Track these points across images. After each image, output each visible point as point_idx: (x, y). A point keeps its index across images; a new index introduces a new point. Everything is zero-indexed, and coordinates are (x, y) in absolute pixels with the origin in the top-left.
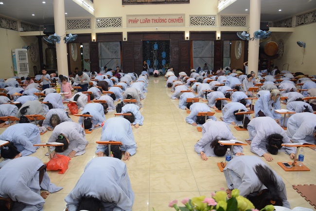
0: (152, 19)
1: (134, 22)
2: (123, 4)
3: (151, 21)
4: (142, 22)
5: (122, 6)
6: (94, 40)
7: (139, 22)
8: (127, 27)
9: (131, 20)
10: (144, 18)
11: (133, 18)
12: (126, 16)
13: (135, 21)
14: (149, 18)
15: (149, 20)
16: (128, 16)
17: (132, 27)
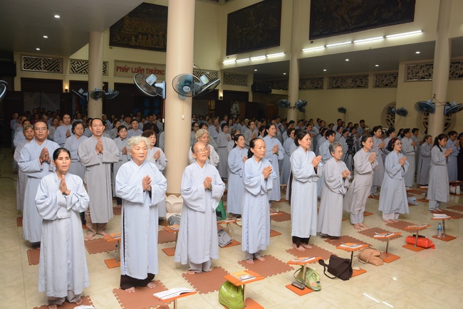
0: (147, 69)
1: (123, 71)
2: (110, 45)
3: (145, 71)
4: (134, 70)
5: (108, 47)
6: (66, 90)
7: (130, 71)
8: (115, 75)
9: (120, 68)
10: (137, 66)
11: (122, 65)
12: (113, 62)
13: (125, 70)
14: (143, 67)
15: (143, 70)
16: (116, 61)
17: (121, 76)
